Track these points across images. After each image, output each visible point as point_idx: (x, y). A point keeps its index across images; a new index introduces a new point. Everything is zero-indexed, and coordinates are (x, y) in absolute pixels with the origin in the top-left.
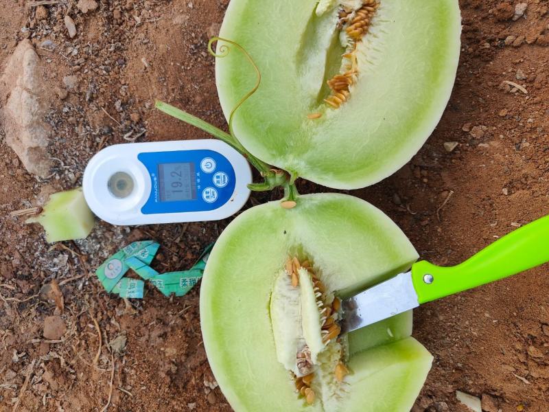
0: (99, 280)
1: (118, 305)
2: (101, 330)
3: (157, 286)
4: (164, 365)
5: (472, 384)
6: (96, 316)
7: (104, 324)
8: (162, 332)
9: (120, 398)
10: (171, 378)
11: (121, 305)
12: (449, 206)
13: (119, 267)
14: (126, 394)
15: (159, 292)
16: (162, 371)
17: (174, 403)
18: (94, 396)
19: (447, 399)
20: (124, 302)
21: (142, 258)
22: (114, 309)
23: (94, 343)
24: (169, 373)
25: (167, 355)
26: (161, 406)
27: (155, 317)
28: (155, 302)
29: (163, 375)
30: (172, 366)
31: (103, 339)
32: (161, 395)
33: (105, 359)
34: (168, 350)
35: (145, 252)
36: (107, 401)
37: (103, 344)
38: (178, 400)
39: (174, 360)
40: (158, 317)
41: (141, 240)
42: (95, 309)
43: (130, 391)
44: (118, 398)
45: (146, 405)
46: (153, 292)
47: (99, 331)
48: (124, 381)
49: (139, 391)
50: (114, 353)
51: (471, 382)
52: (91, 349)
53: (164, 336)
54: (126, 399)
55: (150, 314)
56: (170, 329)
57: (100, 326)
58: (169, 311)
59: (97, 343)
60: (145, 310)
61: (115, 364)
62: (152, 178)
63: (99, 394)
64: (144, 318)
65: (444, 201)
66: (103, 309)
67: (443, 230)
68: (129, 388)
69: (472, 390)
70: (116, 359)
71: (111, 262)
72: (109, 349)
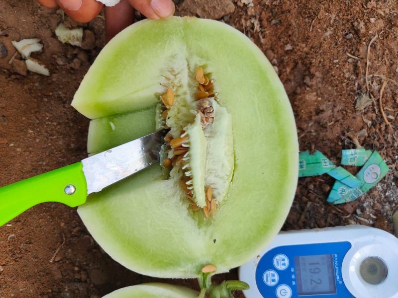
0: (385, 161)
1: (365, 138)
2: (381, 113)
3: (328, 160)
4: (316, 83)
5: (35, 83)
6: (387, 126)
7: (378, 120)
8: (321, 116)
9: (358, 50)
10: (310, 72)
11: (362, 139)
12: (54, 248)
13: (367, 176)
14: (353, 55)
15: (325, 154)
16: (318, 78)
17: (306, 49)
18: (384, 50)
19: (58, 67)
20: (360, 142)
21: (343, 187)
22: (368, 134)
23: (387, 101)
24: (312, 76)
25: (315, 93)
26: (319, 45)
27: (329, 130)
28: (329, 144)
29: (318, 74)
30: (310, 84)
31: (378, 105)
32: (319, 56)
33: (375, 86)
34: (314, 98)
35: (341, 193)
36: (371, 46)
37: (378, 100)
38: (302, 52)
39: (308, 89)
40: (325, 130)
41: (345, 204)
42: (387, 133)
43: (349, 58)
44: (361, 50)
45: (333, 45)
46: (331, 154)
47: (383, 112)
48: (356, 67)
49: (340, 57)
50: (366, 92)
51: (37, 84)
52: (389, 95)
53: (319, 112)
54: (352, 50)
55: (333, 133)
56: (313, 118)
57: (382, 117)
58: (315, 136)
59: (384, 101)
60: (338, 136)
61: (365, 81)
62: (341, 279)
63: (380, 53)
64: (339, 128)
65: (59, 252)
66: (379, 134)
67: (59, 224)
68: (350, 60)
69: (36, 77)
70: (364, 87)
71: (375, 180)
72: (372, 96)
